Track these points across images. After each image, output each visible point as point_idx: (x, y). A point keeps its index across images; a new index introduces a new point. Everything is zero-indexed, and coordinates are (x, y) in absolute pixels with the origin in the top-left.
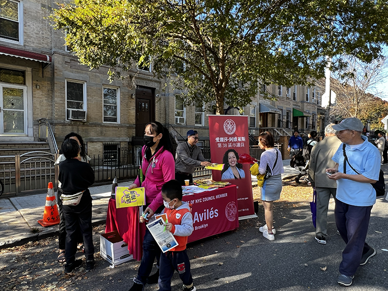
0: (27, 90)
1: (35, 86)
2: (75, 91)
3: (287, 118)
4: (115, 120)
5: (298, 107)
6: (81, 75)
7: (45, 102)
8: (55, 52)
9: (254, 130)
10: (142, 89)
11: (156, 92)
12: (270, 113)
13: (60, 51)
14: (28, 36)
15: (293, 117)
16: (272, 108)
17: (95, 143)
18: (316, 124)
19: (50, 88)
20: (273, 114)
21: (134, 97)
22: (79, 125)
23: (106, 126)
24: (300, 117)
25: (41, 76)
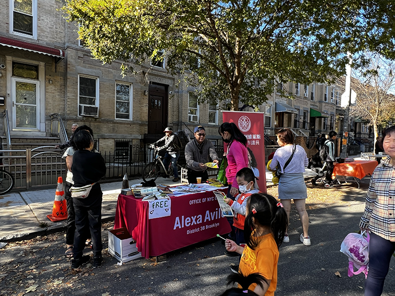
0: (40, 85)
1: (48, 81)
2: (88, 86)
3: (304, 118)
4: (127, 117)
5: (315, 107)
6: (94, 70)
7: (57, 97)
8: (68, 47)
9: (269, 130)
10: (154, 86)
11: (169, 89)
12: (286, 113)
13: (74, 46)
14: (42, 31)
15: (311, 118)
16: (289, 107)
17: (106, 140)
18: (335, 125)
19: (62, 82)
20: (290, 114)
21: (147, 93)
22: (90, 122)
23: (117, 123)
24: (317, 117)
25: (54, 70)
